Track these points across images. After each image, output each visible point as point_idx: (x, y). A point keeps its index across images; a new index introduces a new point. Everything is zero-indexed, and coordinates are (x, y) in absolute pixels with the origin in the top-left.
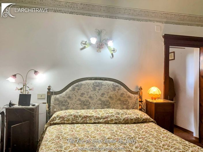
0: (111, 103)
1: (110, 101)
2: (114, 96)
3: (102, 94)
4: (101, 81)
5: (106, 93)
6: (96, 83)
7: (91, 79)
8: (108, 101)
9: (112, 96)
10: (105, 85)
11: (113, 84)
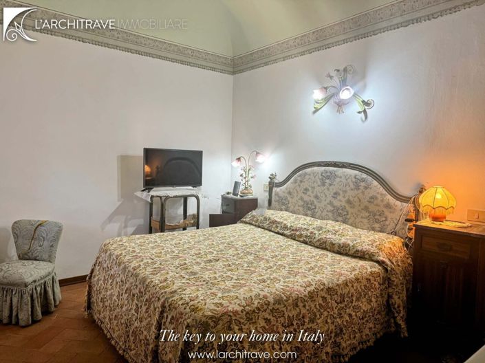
0: (350, 213)
1: (348, 208)
2: (356, 199)
3: (335, 194)
4: (335, 169)
5: (341, 192)
6: (327, 172)
7: (319, 164)
8: (344, 209)
9: (351, 199)
10: (341, 177)
11: (356, 175)
